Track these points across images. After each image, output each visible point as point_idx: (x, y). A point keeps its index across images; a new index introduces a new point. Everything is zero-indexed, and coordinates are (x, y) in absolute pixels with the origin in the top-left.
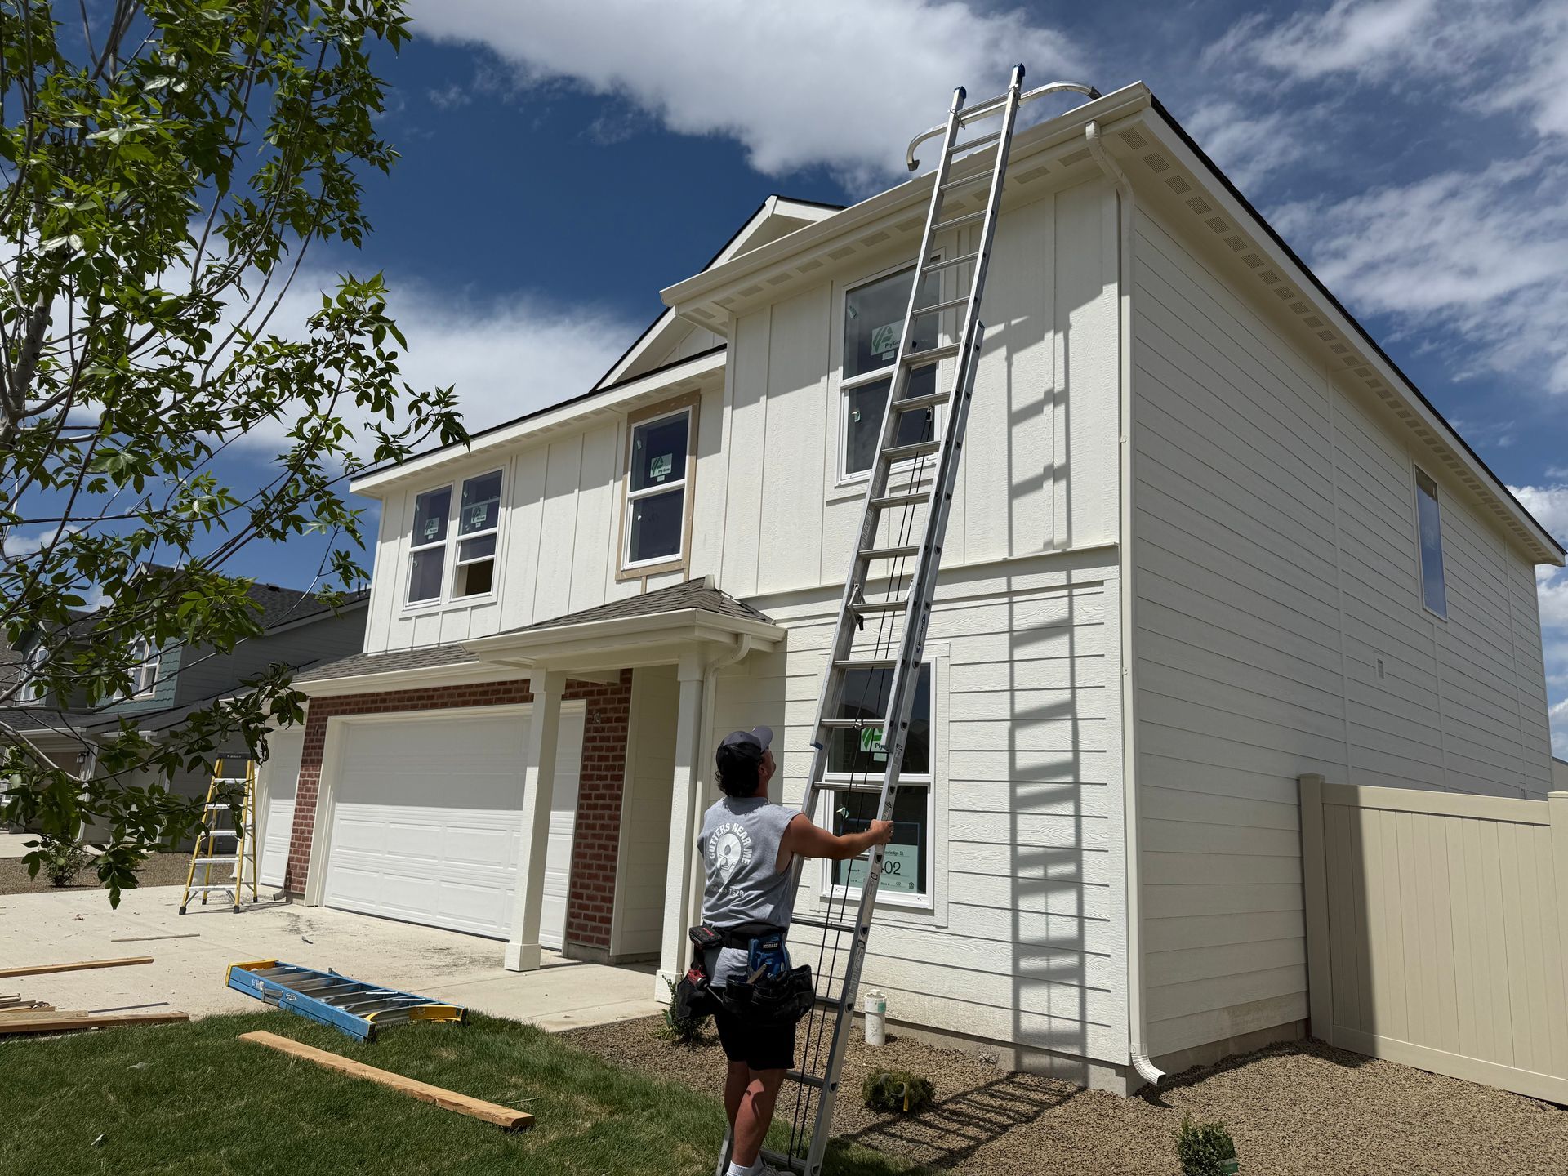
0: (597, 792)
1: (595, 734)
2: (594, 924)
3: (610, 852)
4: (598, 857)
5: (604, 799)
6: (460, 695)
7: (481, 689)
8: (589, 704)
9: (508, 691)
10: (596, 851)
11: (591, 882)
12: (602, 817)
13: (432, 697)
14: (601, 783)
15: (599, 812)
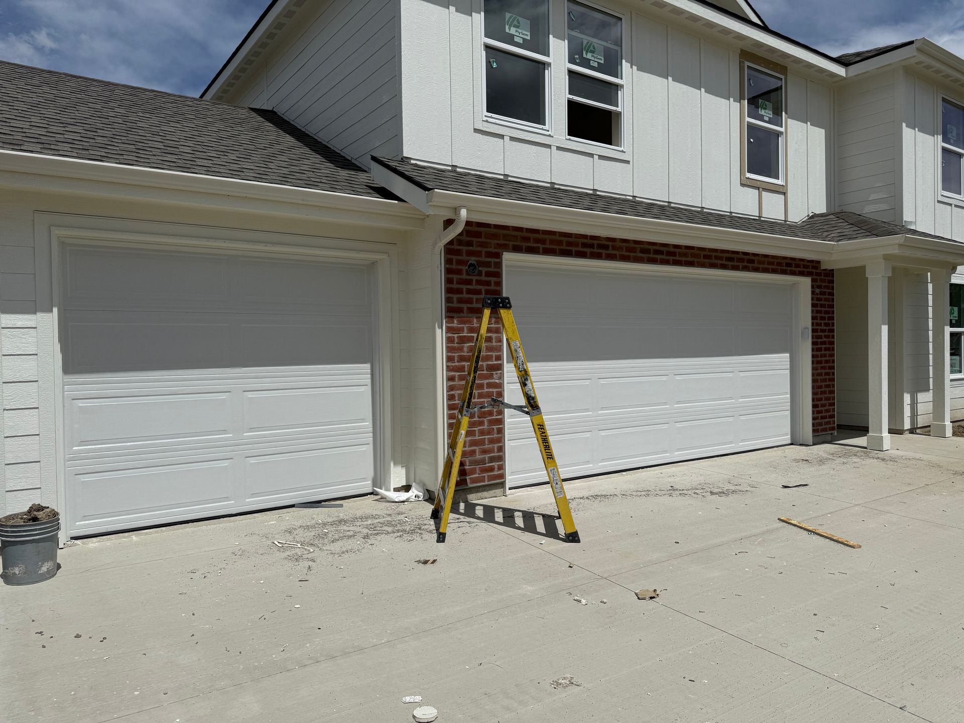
0: (821, 340)
1: (817, 302)
2: (826, 420)
3: (831, 377)
4: (825, 380)
5: (826, 344)
6: (705, 257)
7: (727, 255)
8: (813, 281)
9: (752, 262)
10: (823, 377)
11: (823, 396)
12: (825, 356)
13: (674, 254)
14: (823, 334)
15: (823, 352)
